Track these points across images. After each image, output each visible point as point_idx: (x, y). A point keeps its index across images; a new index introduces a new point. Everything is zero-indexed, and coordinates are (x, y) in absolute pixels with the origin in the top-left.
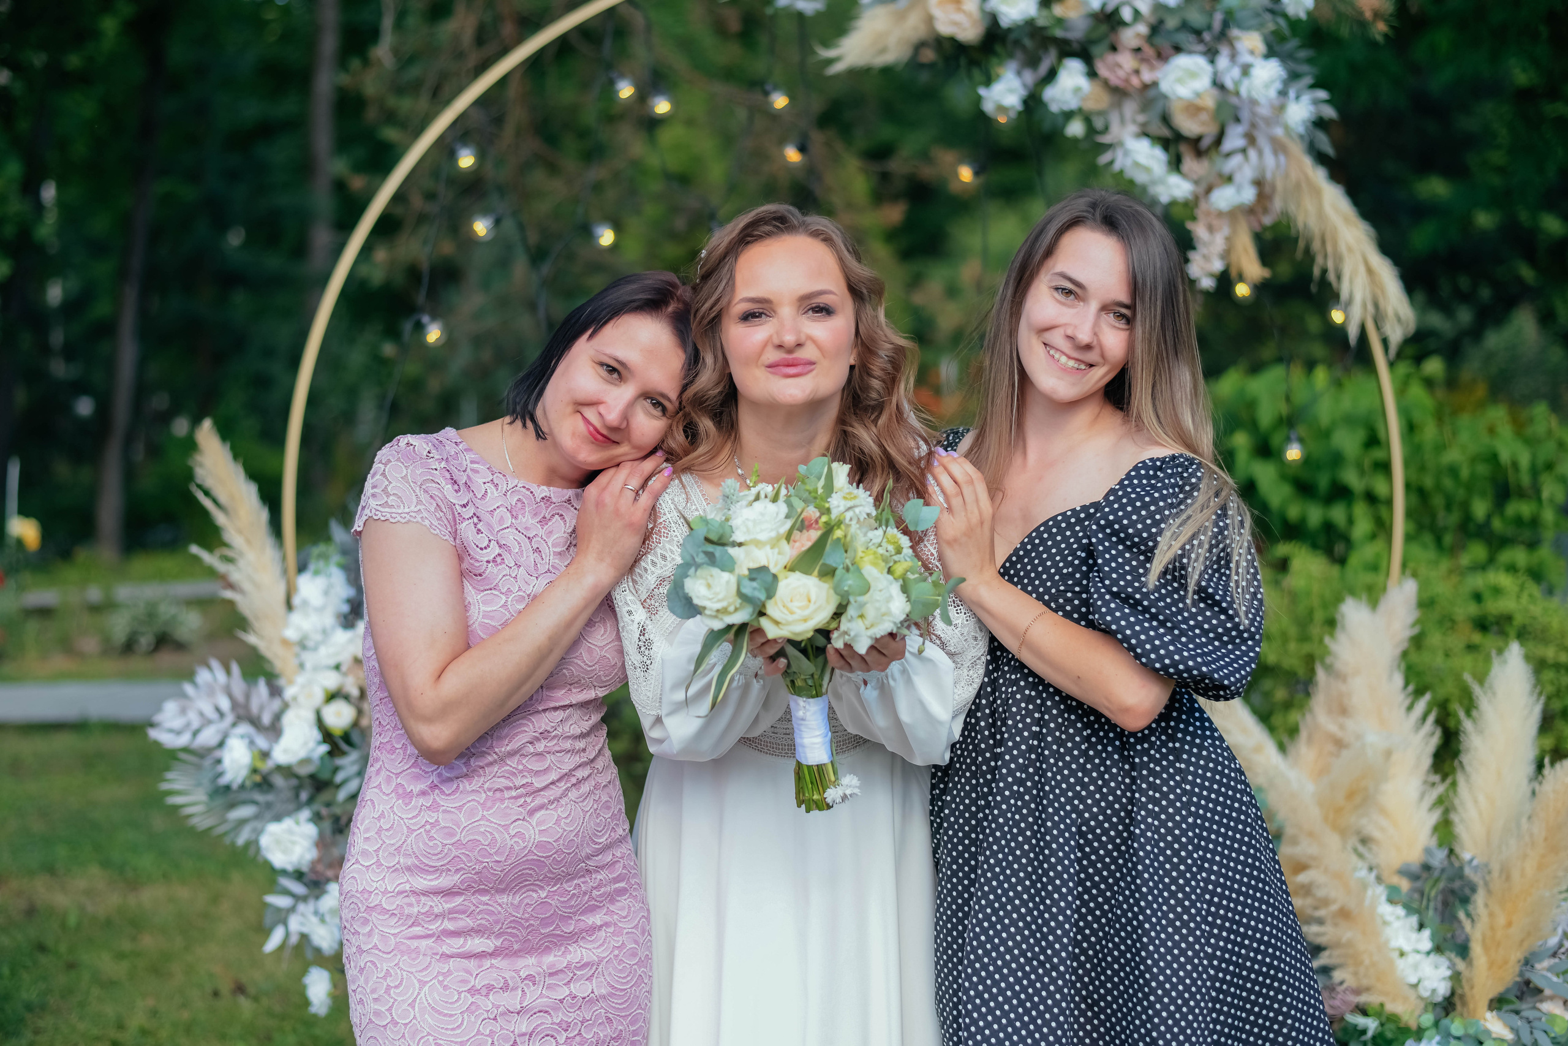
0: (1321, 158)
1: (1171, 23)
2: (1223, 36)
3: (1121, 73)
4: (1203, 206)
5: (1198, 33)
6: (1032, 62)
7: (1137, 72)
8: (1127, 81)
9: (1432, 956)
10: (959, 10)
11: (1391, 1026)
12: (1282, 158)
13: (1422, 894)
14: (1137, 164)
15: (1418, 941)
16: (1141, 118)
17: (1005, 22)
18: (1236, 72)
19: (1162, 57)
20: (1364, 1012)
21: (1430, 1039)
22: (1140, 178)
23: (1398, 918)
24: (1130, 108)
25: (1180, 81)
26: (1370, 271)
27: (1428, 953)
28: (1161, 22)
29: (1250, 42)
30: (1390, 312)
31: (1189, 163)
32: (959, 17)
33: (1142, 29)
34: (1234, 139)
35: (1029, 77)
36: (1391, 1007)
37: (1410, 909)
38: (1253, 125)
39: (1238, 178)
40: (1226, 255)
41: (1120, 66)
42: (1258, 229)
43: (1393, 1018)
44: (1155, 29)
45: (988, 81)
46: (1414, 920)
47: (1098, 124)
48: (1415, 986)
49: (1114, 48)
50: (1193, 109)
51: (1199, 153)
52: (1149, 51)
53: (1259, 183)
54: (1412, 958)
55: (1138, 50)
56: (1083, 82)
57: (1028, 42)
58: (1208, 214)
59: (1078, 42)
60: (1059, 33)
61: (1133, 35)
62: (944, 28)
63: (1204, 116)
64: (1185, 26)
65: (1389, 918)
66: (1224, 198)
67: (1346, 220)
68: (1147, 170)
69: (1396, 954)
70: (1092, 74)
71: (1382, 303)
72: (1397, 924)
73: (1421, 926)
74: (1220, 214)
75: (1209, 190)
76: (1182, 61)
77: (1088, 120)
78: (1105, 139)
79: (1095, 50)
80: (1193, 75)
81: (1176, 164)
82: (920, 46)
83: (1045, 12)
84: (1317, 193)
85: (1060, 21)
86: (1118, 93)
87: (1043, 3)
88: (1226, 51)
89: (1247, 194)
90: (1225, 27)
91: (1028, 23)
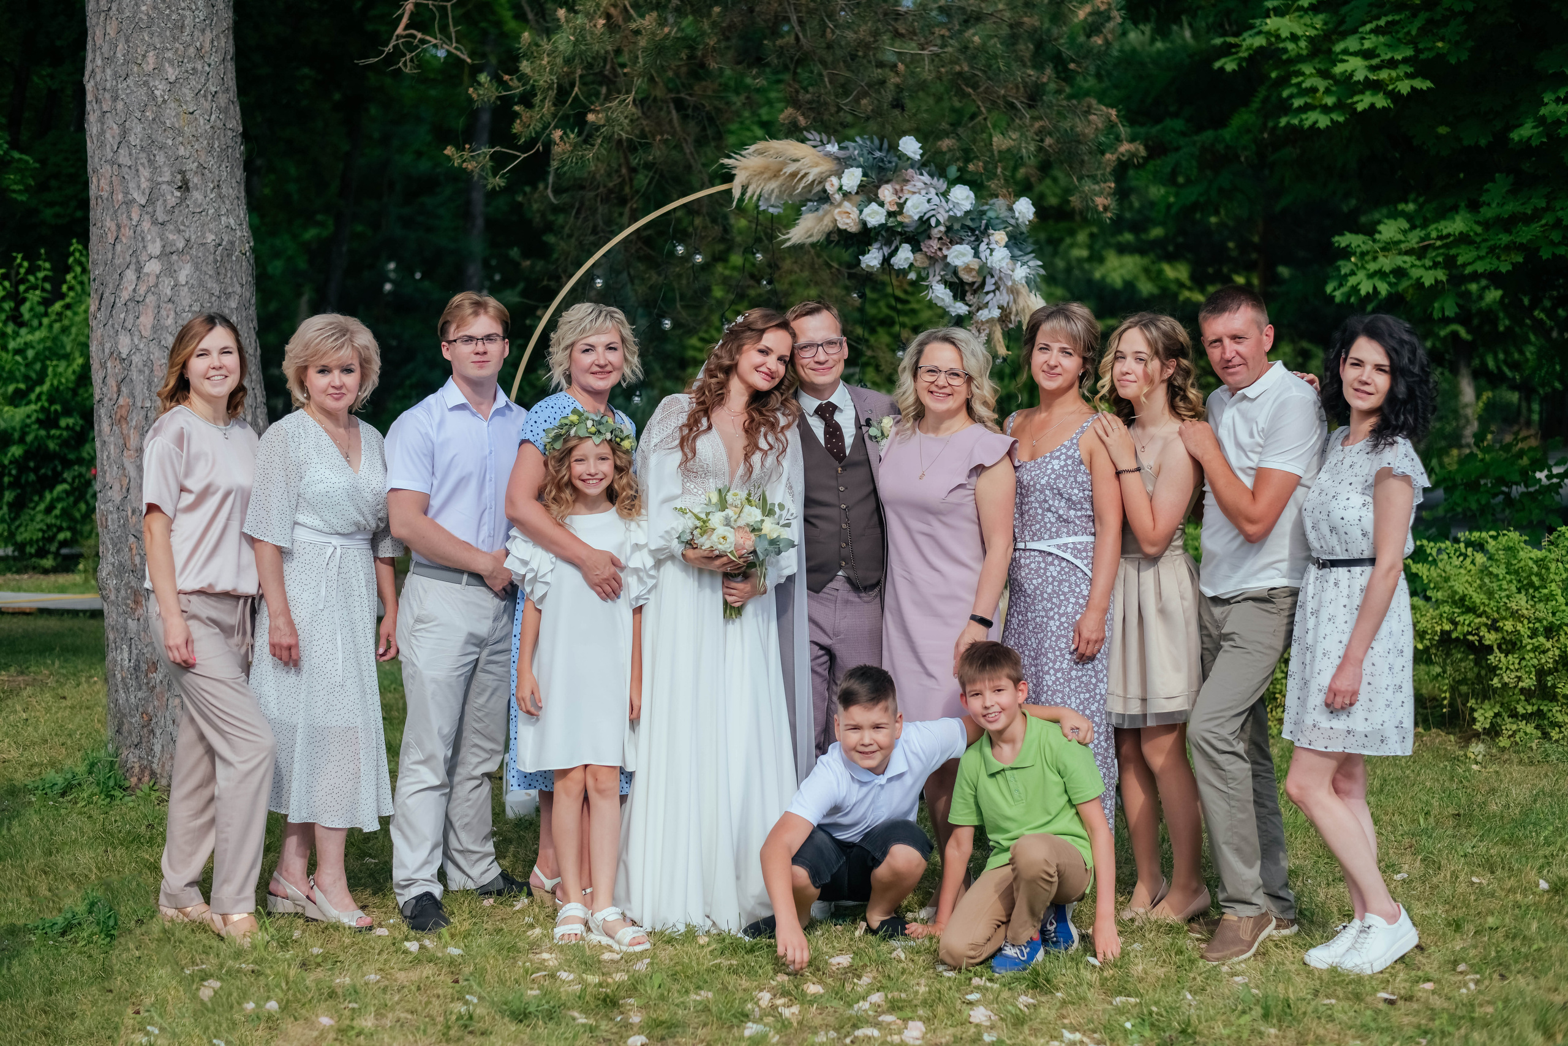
1: (957, 226)
2: (985, 233)
3: (932, 250)
4: (974, 317)
5: (973, 230)
6: (888, 243)
7: (940, 250)
8: (935, 253)
10: (848, 217)
12: (1014, 296)
14: (939, 297)
16: (941, 274)
17: (869, 226)
18: (988, 252)
19: (952, 243)
22: (940, 303)
24: (937, 268)
25: (956, 257)
28: (952, 225)
29: (999, 237)
31: (969, 297)
32: (848, 221)
33: (942, 228)
34: (989, 287)
35: (886, 250)
38: (1000, 278)
39: (991, 305)
41: (932, 246)
42: (1005, 329)
44: (949, 229)
45: (864, 253)
47: (923, 274)
49: (929, 238)
50: (968, 269)
51: (975, 292)
52: (946, 240)
53: (1002, 307)
55: (940, 239)
56: (910, 255)
57: (884, 234)
58: (977, 322)
59: (911, 234)
60: (899, 230)
61: (937, 232)
62: (841, 226)
63: (974, 274)
64: (963, 226)
66: (983, 315)
68: (943, 299)
70: (916, 248)
74: (983, 323)
75: (977, 310)
76: (957, 248)
77: (917, 273)
78: (925, 283)
79: (920, 238)
80: (964, 255)
81: (959, 296)
82: (829, 234)
83: (891, 219)
85: (901, 224)
86: (933, 260)
87: (890, 214)
88: (986, 240)
89: (996, 313)
90: (987, 227)
91: (881, 225)
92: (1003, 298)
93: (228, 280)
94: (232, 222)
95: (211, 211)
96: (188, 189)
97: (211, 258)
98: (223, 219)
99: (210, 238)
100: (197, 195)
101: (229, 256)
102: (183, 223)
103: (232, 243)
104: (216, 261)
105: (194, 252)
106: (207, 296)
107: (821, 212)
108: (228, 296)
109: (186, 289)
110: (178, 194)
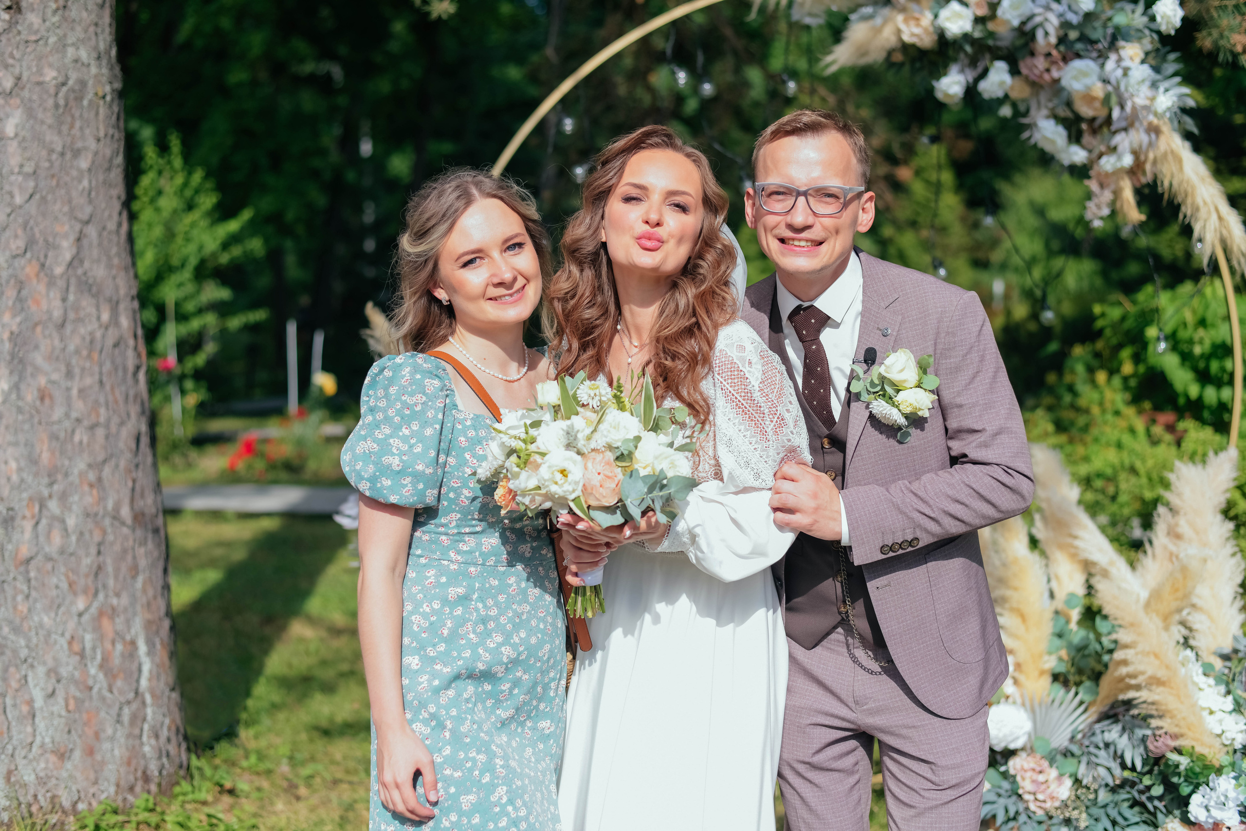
0: (1188, 136)
1: (1073, 35)
2: (1113, 45)
3: (1036, 72)
4: (1096, 167)
5: (1094, 43)
6: (973, 62)
7: (1048, 70)
8: (1041, 77)
9: (1234, 714)
10: (918, 25)
11: (1200, 763)
12: (1153, 136)
13: (1230, 668)
14: (1046, 138)
15: (1224, 703)
16: (1050, 105)
17: (948, 36)
18: (1119, 72)
19: (1065, 60)
20: (1179, 751)
21: (1228, 774)
22: (1048, 148)
23: (1210, 686)
24: (1043, 97)
25: (1075, 78)
26: (1220, 218)
27: (1230, 712)
28: (1066, 35)
29: (1132, 51)
30: (1235, 249)
31: (1087, 139)
32: (917, 31)
33: (1052, 40)
34: (1118, 122)
35: (970, 76)
36: (1199, 749)
37: (1219, 680)
38: (1134, 111)
39: (1120, 149)
40: (1113, 204)
41: (1036, 67)
42: (1138, 185)
43: (1201, 758)
44: (1062, 40)
45: (938, 78)
46: (1222, 689)
47: (1022, 108)
48: (1219, 736)
49: (1032, 54)
50: (1089, 98)
51: (1094, 132)
52: (1056, 55)
53: (1135, 153)
54: (1219, 715)
55: (1048, 55)
56: (1007, 78)
57: (968, 49)
58: (1099, 174)
59: (1007, 48)
60: (990, 42)
61: (1043, 46)
62: (906, 38)
63: (1097, 104)
64: (1083, 38)
65: (1202, 686)
66: (1110, 163)
67: (1203, 180)
68: (1053, 142)
69: (1205, 713)
70: (1014, 71)
71: (1229, 242)
72: (1208, 690)
73: (1228, 692)
74: (1107, 175)
75: (1100, 156)
76: (1077, 64)
77: (1014, 105)
78: (1025, 121)
79: (1019, 55)
80: (1085, 74)
81: (1075, 137)
82: (890, 53)
83: (980, 27)
84: (1179, 161)
85: (993, 34)
86: (1035, 85)
87: (979, 21)
88: (1113, 57)
89: (1128, 160)
90: (1114, 39)
91: (966, 36)
92: (1137, 137)
93: (76, 131)
94: (83, 54)
95: (52, 40)
96: (19, 10)
97: (50, 102)
98: (71, 51)
99: (50, 75)
100: (32, 18)
101: (79, 99)
102: (12, 56)
103: (83, 83)
104: (57, 106)
105: (26, 94)
106: (44, 153)
107: (878, 21)
108: (77, 153)
109: (15, 144)
110: (6, 16)
